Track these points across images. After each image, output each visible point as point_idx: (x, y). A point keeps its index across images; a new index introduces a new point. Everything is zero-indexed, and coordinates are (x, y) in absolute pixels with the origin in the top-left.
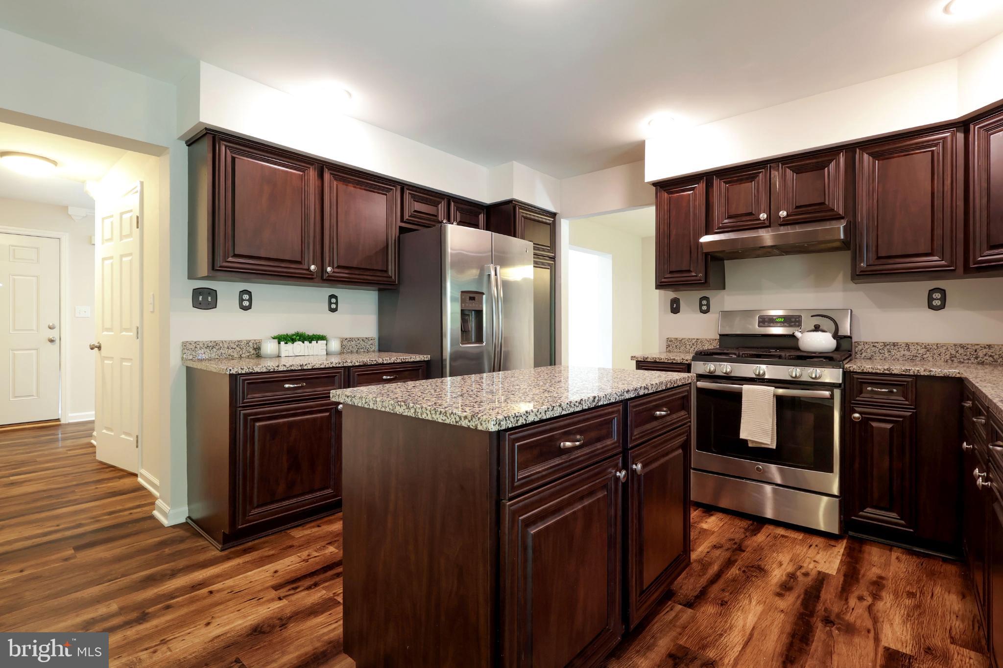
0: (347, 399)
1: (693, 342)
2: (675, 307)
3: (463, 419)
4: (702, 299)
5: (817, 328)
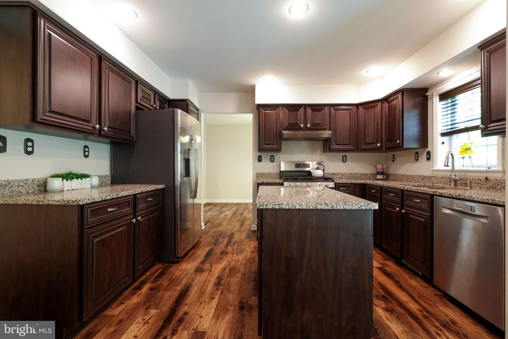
0: (275, 206)
1: (268, 174)
2: (260, 159)
3: (363, 206)
4: (271, 156)
5: (317, 168)
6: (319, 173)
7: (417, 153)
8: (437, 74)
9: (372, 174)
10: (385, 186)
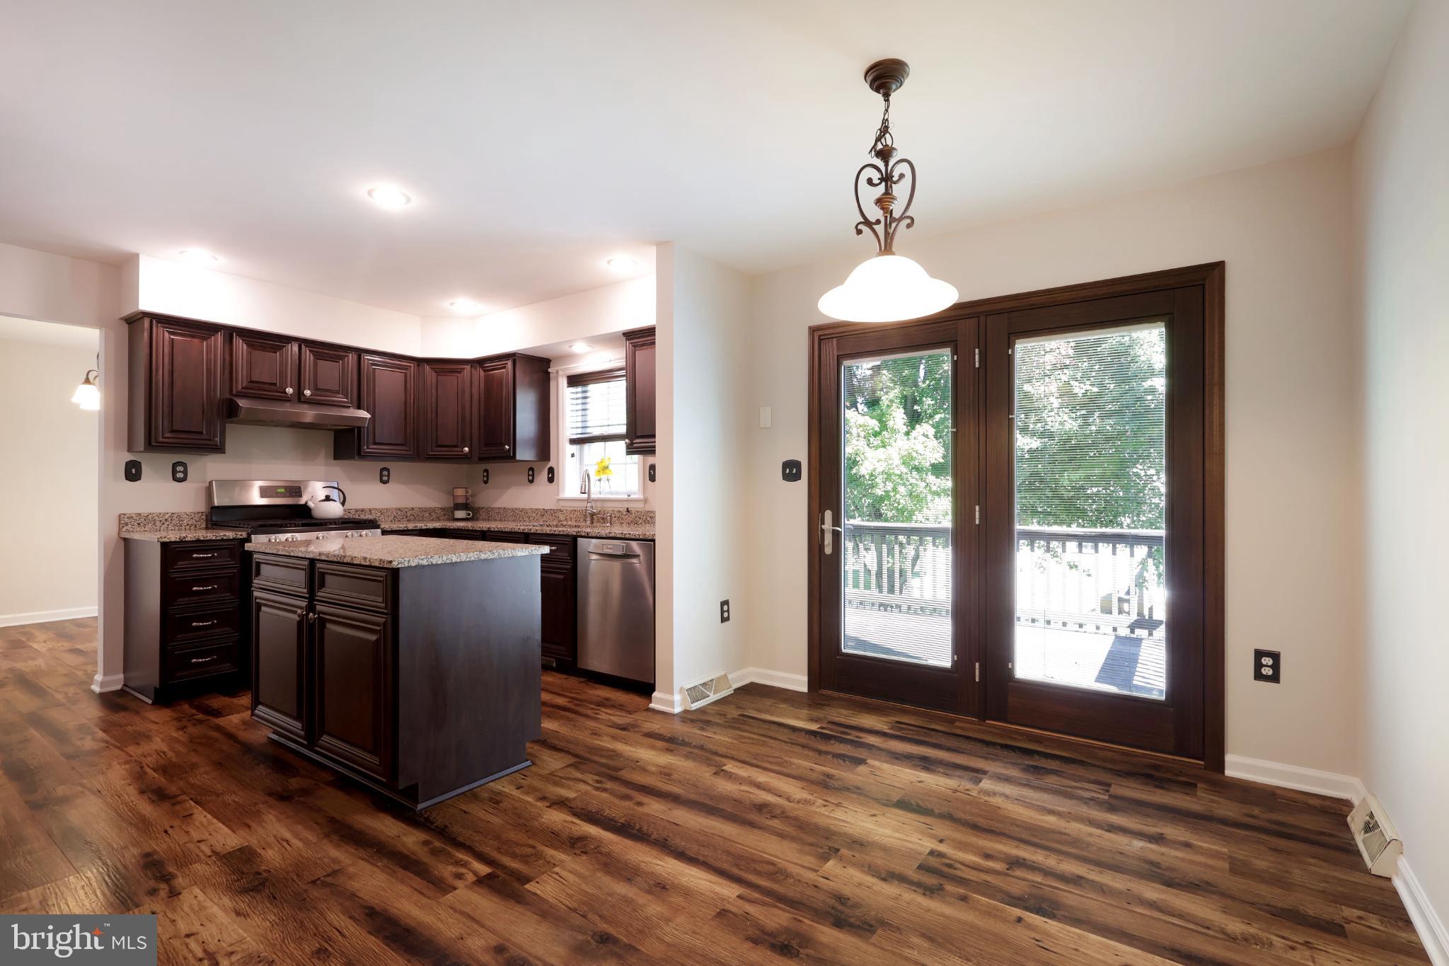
1: (167, 518)
2: (133, 472)
4: (175, 466)
5: (328, 498)
6: (334, 510)
7: (531, 469)
8: (570, 347)
9: (443, 509)
10: (493, 530)
